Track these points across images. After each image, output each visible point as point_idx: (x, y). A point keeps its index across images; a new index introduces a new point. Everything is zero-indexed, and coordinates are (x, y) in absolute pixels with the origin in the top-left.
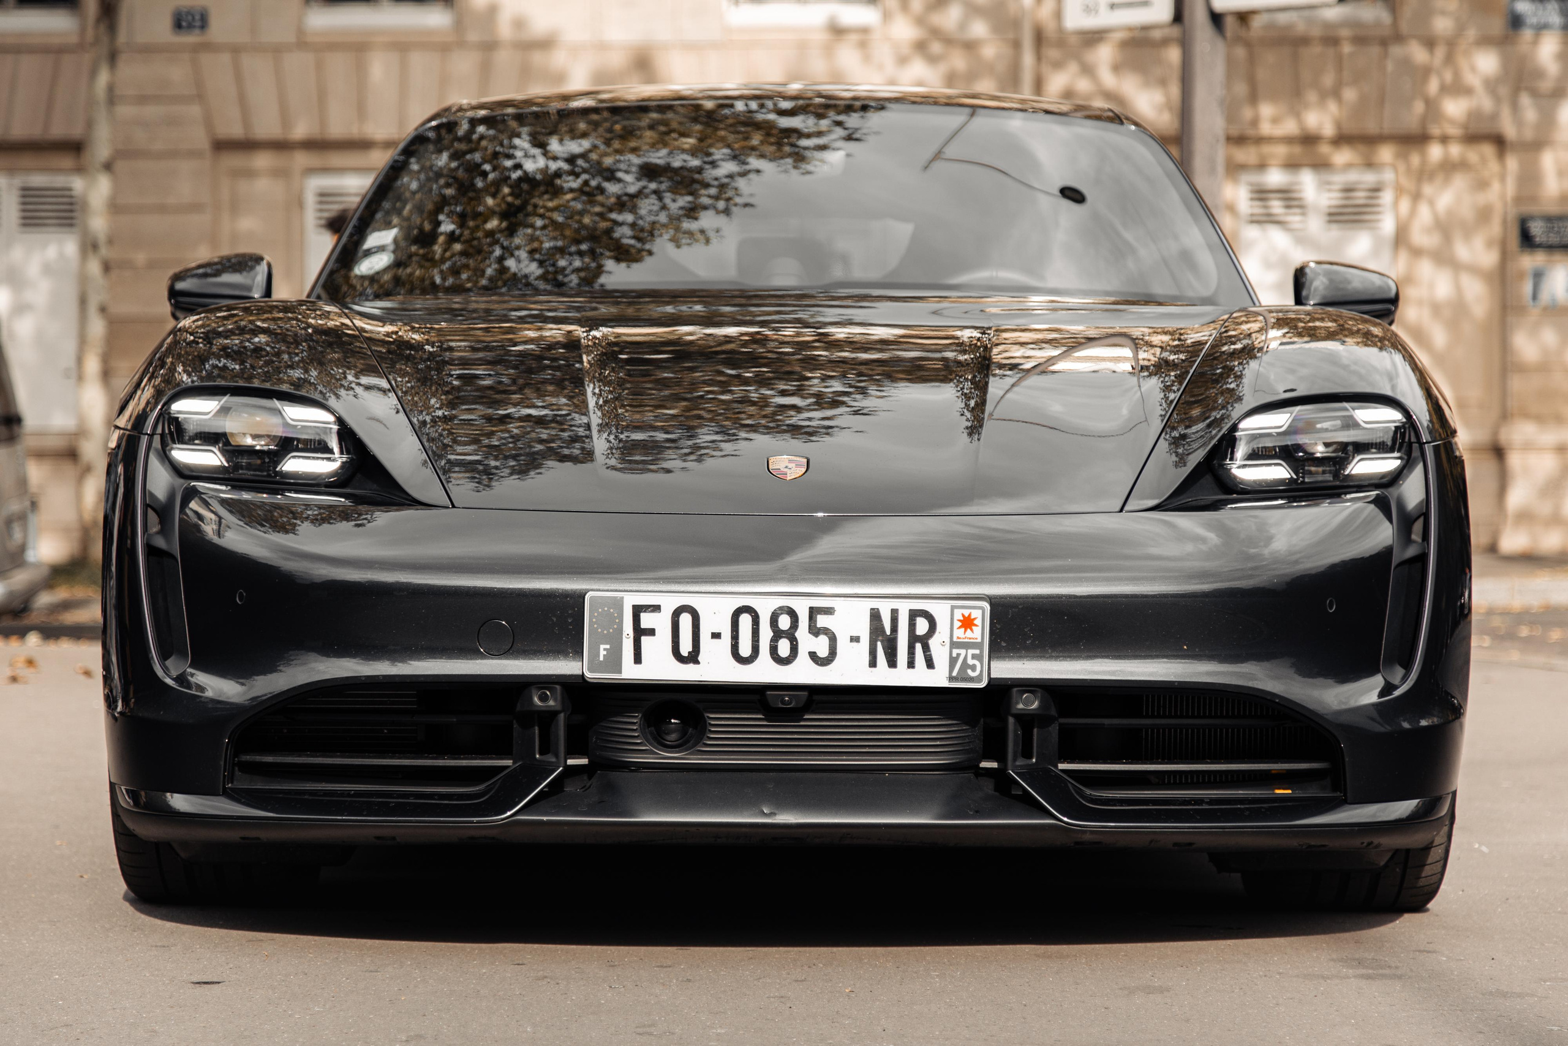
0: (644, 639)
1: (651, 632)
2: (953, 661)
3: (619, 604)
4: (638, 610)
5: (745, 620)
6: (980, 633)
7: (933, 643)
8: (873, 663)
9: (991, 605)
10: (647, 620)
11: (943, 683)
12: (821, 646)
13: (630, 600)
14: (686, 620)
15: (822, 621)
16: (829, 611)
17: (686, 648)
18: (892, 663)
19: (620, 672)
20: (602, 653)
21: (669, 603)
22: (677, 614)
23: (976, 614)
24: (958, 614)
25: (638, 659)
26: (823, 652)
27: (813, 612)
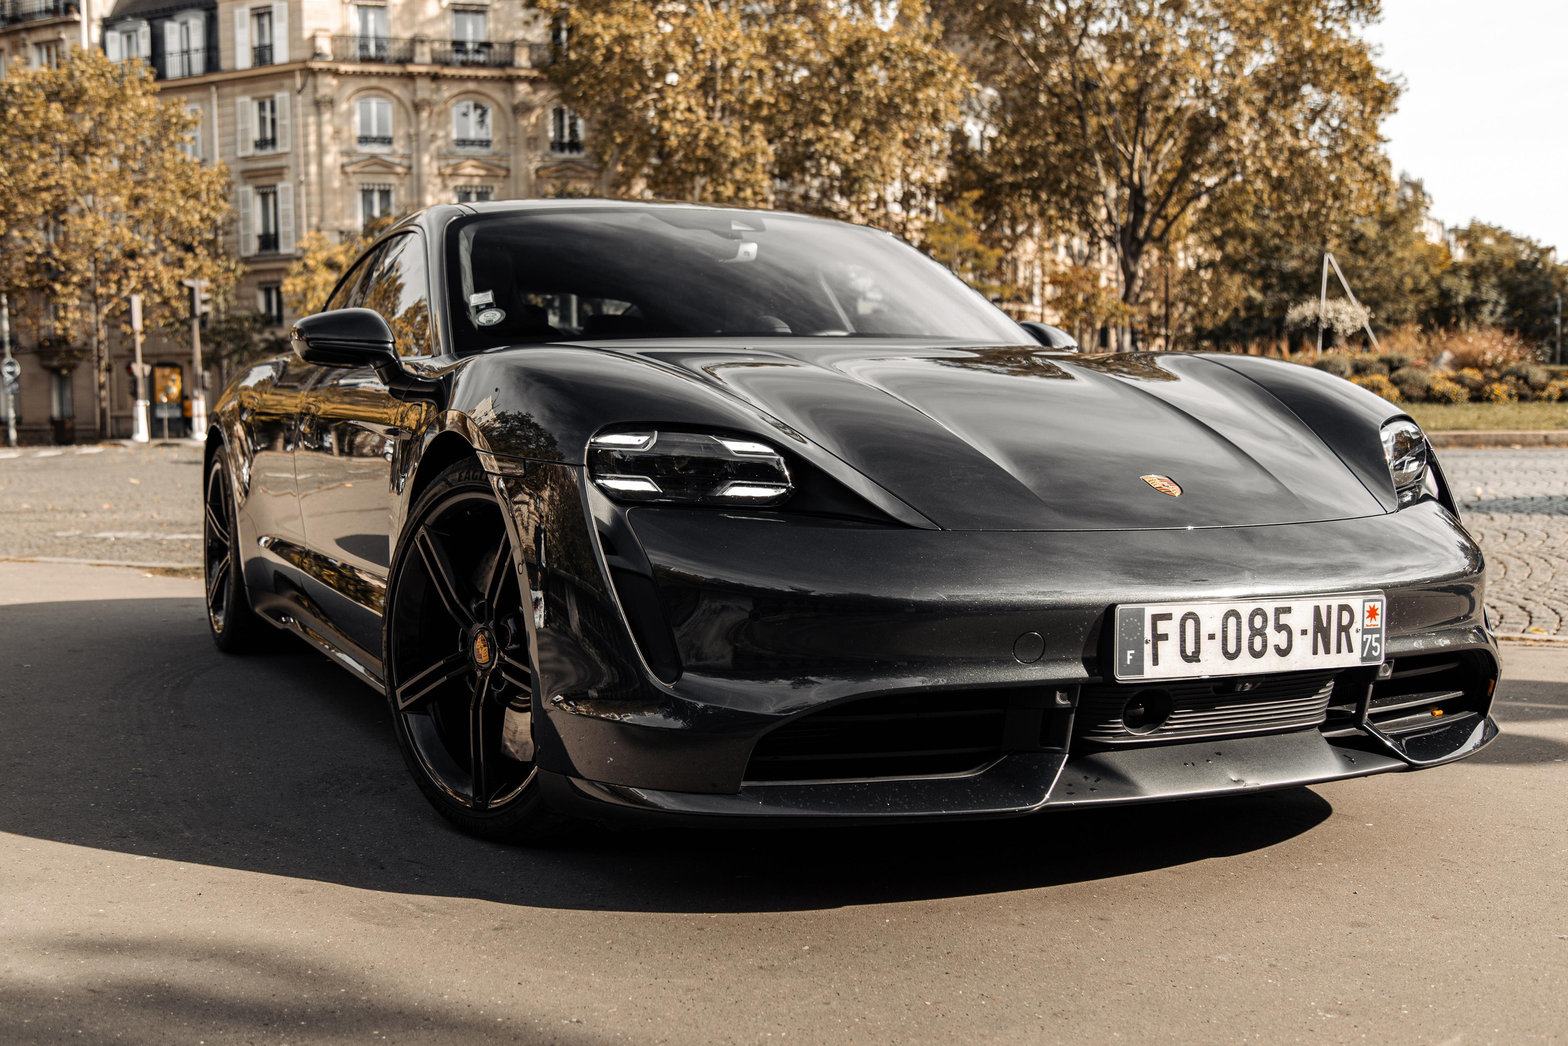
0: (1160, 643)
1: (1165, 637)
2: (1364, 644)
3: (1140, 614)
4: (1156, 618)
5: (1232, 621)
6: (1379, 621)
7: (1352, 631)
8: (1315, 652)
9: (1387, 597)
10: (1163, 627)
11: (1357, 663)
12: (1281, 639)
13: (1150, 611)
14: (1190, 624)
15: (1284, 619)
16: (1288, 610)
17: (1190, 649)
18: (1327, 651)
19: (1142, 673)
20: (1129, 657)
21: (1178, 611)
22: (1184, 620)
23: (1378, 605)
24: (1368, 605)
25: (1155, 661)
26: (1283, 646)
27: (1278, 611)
